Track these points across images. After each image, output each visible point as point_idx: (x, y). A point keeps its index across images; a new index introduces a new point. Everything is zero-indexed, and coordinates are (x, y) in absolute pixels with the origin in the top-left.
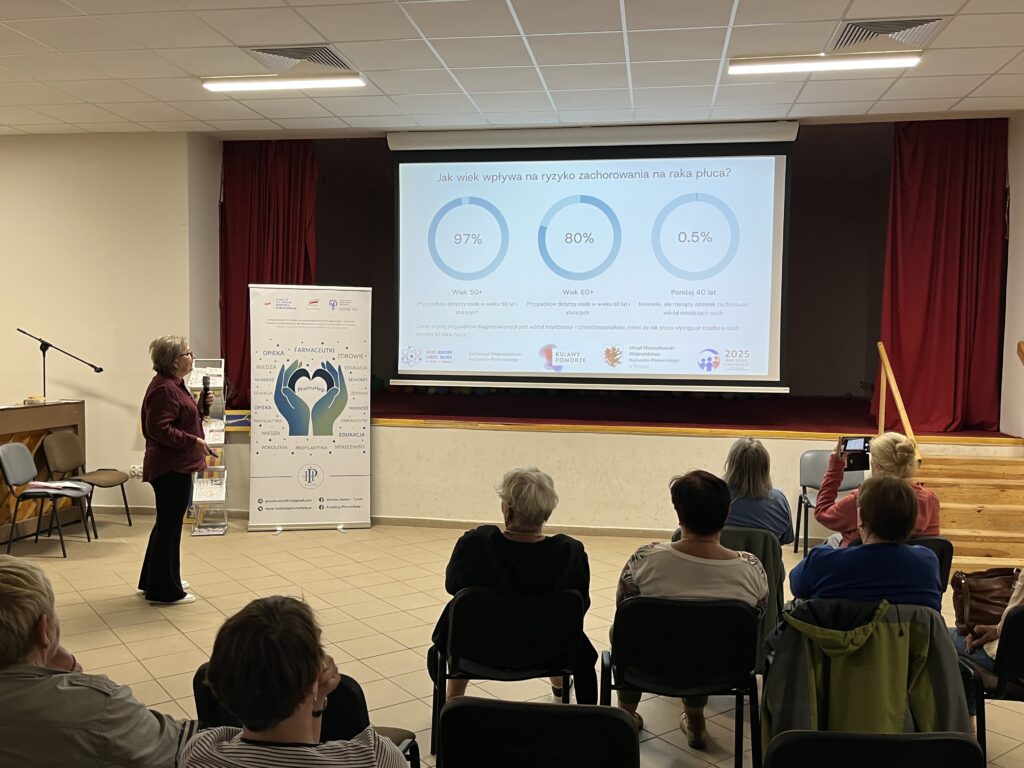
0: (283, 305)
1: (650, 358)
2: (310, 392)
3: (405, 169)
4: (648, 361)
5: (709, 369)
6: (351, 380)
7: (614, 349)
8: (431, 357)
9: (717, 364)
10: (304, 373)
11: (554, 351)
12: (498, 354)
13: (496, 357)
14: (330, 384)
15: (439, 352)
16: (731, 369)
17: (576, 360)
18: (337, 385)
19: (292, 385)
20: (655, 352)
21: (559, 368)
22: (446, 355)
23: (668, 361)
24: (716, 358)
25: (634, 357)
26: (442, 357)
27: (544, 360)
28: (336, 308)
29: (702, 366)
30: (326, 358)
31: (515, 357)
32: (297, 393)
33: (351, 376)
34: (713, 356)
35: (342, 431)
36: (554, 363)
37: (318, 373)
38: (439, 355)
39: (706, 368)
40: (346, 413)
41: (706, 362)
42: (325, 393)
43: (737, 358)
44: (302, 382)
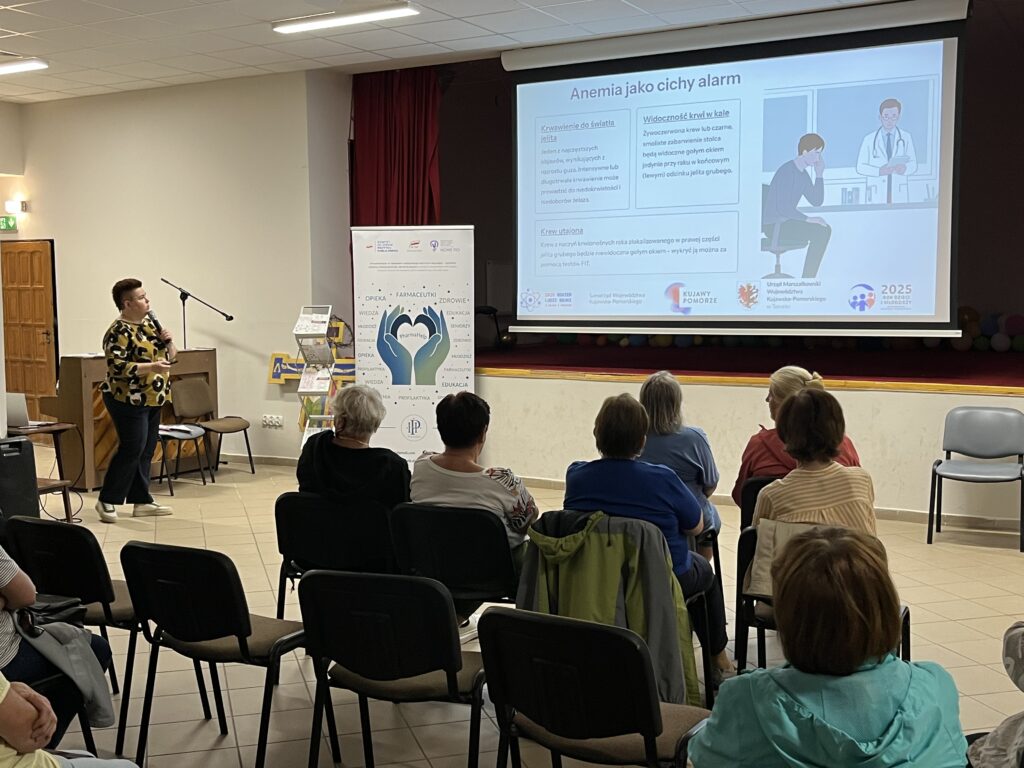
0: (384, 247)
1: (790, 296)
2: (412, 338)
3: (523, 90)
4: (789, 299)
5: (862, 309)
6: (453, 326)
7: (749, 287)
8: (550, 300)
9: (872, 302)
10: (405, 319)
11: (681, 290)
12: (621, 296)
13: (618, 299)
14: (432, 331)
15: (558, 295)
16: (889, 308)
17: (707, 300)
18: (439, 332)
19: (394, 332)
20: (797, 288)
21: (687, 310)
22: (566, 297)
23: (812, 299)
24: (871, 295)
25: (772, 296)
26: (561, 300)
27: (670, 302)
28: (438, 249)
29: (853, 305)
30: (428, 302)
31: (639, 298)
32: (399, 340)
33: (454, 322)
34: (866, 292)
35: (445, 381)
36: (682, 305)
37: (420, 319)
38: (558, 298)
39: (858, 308)
40: (448, 362)
41: (859, 300)
42: (427, 340)
43: (897, 294)
44: (404, 328)
